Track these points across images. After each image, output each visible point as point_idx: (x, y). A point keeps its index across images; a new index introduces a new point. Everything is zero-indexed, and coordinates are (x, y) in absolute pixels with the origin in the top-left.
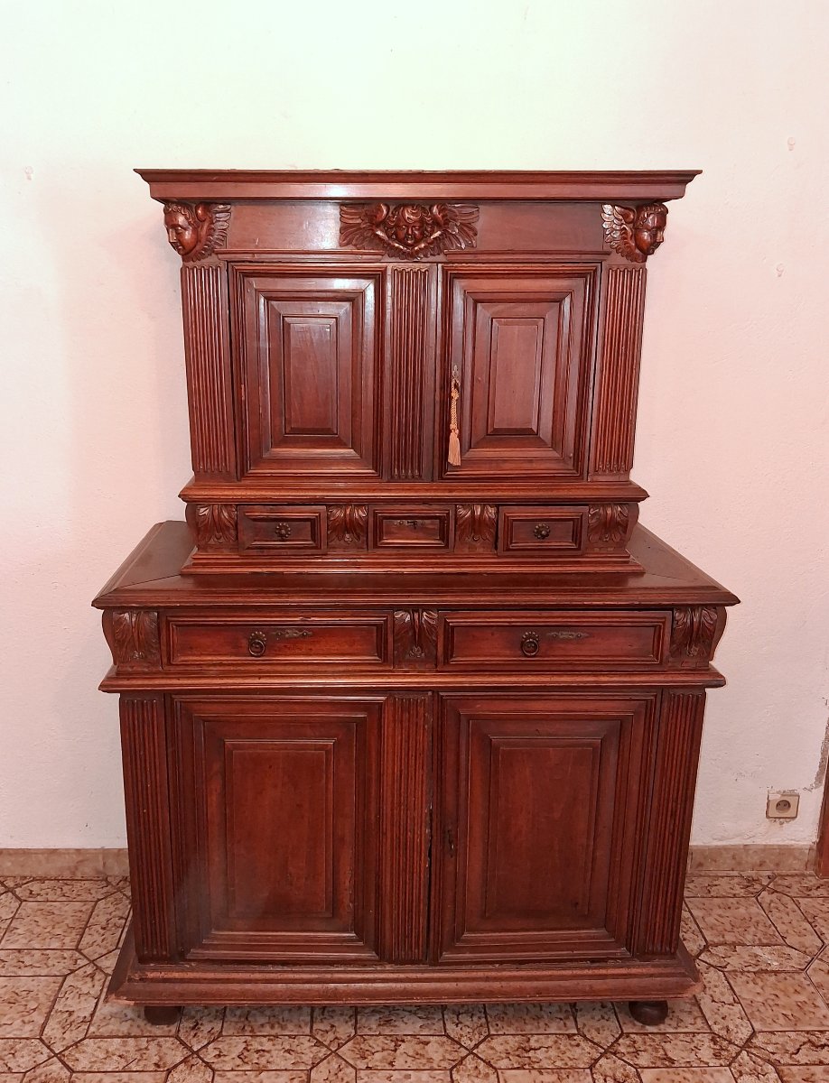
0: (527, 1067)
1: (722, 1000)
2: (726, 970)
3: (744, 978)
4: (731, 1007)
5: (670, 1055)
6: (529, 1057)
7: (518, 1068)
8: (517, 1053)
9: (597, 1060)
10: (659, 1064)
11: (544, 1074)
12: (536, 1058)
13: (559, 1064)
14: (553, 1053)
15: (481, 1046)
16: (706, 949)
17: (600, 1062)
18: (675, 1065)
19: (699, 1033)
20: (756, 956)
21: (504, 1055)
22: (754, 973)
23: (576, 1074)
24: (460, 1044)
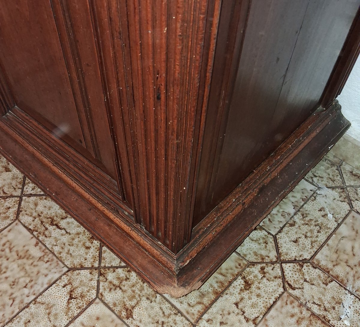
0: (35, 233)
1: (246, 310)
2: (291, 291)
3: (296, 310)
4: (244, 321)
5: (136, 311)
6: (47, 229)
7: (29, 230)
8: (44, 220)
9: (82, 268)
10: (117, 309)
11: (38, 247)
12: (50, 233)
13: (56, 249)
14: (65, 239)
15: (32, 198)
16: (301, 262)
17: (82, 272)
18: (126, 321)
19: (182, 315)
20: (339, 303)
21: (35, 214)
22: (313, 314)
23: (54, 264)
24: (23, 186)
